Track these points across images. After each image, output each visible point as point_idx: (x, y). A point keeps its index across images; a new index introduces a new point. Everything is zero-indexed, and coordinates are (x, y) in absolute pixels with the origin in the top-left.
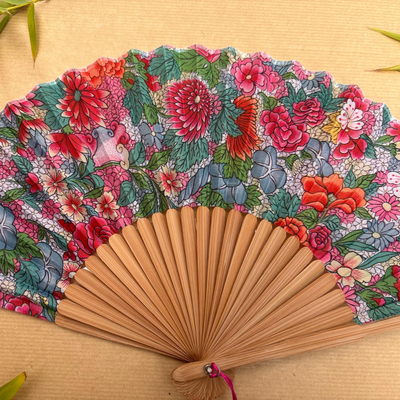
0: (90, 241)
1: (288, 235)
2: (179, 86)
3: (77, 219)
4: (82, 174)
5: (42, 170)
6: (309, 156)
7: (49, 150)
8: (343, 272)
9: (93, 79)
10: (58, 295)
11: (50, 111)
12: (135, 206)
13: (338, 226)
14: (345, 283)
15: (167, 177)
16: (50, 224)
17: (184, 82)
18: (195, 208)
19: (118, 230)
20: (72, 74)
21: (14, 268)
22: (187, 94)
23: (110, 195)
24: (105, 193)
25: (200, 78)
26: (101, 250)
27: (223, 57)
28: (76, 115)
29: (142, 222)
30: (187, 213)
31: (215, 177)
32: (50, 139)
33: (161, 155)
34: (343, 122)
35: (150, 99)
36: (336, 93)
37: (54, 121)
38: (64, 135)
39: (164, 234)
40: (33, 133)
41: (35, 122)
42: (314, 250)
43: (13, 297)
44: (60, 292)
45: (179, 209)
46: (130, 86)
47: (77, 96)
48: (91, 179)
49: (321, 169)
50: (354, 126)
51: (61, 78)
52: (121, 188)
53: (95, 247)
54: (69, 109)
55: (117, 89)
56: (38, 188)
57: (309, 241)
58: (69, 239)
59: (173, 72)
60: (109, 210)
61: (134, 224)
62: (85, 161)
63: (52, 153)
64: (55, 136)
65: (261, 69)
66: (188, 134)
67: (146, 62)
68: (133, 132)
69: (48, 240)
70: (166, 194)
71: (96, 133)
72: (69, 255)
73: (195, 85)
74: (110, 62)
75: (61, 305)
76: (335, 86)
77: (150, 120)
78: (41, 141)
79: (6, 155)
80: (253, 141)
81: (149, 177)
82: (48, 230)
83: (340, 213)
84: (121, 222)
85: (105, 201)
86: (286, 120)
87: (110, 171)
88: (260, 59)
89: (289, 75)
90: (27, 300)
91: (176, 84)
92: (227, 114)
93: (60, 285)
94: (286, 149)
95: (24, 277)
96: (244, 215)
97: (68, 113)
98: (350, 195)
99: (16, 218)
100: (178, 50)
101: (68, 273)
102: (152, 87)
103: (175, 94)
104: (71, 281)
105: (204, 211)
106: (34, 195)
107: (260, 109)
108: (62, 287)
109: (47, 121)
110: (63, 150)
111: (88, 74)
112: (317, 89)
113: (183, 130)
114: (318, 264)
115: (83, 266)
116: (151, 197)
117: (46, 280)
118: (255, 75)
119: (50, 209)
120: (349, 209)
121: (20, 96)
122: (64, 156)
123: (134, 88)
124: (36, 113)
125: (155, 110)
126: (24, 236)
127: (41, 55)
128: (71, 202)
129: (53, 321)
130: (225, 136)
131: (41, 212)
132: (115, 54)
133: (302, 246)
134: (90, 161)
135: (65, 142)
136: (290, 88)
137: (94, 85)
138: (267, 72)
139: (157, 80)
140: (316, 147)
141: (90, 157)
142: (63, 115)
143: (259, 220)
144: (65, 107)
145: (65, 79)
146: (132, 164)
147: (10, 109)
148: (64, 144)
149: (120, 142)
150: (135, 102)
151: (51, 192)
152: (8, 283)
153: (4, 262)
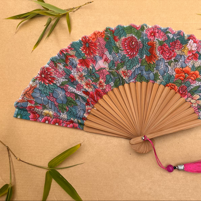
0: (96, 98)
1: (171, 90)
2: (126, 39)
3: (90, 90)
4: (91, 74)
5: (75, 73)
6: (177, 61)
7: (78, 65)
8: (193, 101)
9: (93, 39)
10: (84, 119)
11: (77, 51)
12: (112, 84)
13: (190, 85)
14: (194, 105)
15: (124, 72)
16: (79, 93)
17: (128, 37)
18: (135, 83)
19: (106, 93)
20: (85, 37)
21: (66, 110)
22: (129, 42)
23: (102, 80)
24: (100, 80)
25: (134, 36)
26: (100, 101)
27: (142, 28)
28: (87, 52)
29: (115, 90)
30: (132, 85)
31: (142, 71)
32: (78, 62)
33: (121, 64)
34: (189, 48)
35: (115, 44)
36: (186, 38)
37: (79, 55)
38: (83, 59)
39: (124, 93)
40: (71, 60)
41: (72, 56)
42: (181, 94)
43: (67, 121)
44: (85, 117)
45: (129, 84)
46: (107, 40)
47: (87, 45)
48: (94, 75)
49: (182, 65)
50: (193, 49)
51: (81, 39)
52: (106, 77)
53: (98, 100)
55: (102, 42)
56: (74, 80)
57: (179, 91)
58: (87, 98)
59: (123, 34)
60: (102, 86)
61: (112, 90)
62: (91, 68)
63: (79, 67)
64: (80, 60)
65: (157, 31)
66: (131, 56)
67: (113, 32)
68: (110, 57)
69: (79, 99)
70: (124, 78)
71: (96, 58)
72: (88, 104)
73: (132, 39)
74: (99, 32)
75: (86, 122)
76: (186, 35)
77: (116, 52)
78: (75, 62)
79: (61, 69)
80: (155, 57)
81: (117, 73)
82: (79, 95)
83: (190, 80)
84: (107, 90)
85: (101, 83)
86: (168, 48)
87: (102, 71)
88: (156, 27)
89: (167, 32)
90: (72, 122)
92: (145, 48)
93: (85, 115)
94: (168, 59)
95: (70, 113)
96: (153, 84)
97: (84, 52)
98: (194, 74)
99: (66, 92)
100: (125, 26)
101: (88, 110)
102: (116, 41)
103: (125, 42)
105: (139, 83)
106: (73, 83)
107: (157, 46)
108: (86, 115)
109: (76, 55)
110: (83, 65)
111: (91, 37)
112: (178, 37)
113: (129, 55)
114: (183, 99)
115: (93, 107)
116: (118, 80)
117: (79, 113)
118: (155, 33)
119: (79, 87)
120: (193, 79)
121: (65, 46)
122: (84, 68)
123: (109, 41)
124: (72, 53)
125: (117, 48)
126: (69, 98)
127: (73, 31)
128: (87, 84)
129: (83, 129)
130: (145, 56)
131: (76, 89)
132: (101, 29)
133: (176, 93)
134: (94, 69)
136: (168, 37)
137: (94, 41)
138: (160, 32)
139: (118, 38)
140: (180, 57)
141: (93, 67)
142: (82, 52)
143: (159, 85)
144: (83, 50)
145: (82, 39)
146: (110, 68)
147: (62, 52)
148: (83, 63)
149: (105, 61)
150: (110, 46)
151: (79, 81)
152: (64, 116)
153: (63, 108)
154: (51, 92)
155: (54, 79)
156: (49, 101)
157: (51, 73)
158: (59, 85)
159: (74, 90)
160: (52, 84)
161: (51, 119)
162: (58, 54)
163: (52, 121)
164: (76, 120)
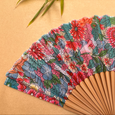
0: (78, 80)
2: (111, 29)
3: (73, 71)
4: (76, 56)
5: (62, 53)
7: (66, 47)
9: (81, 24)
10: (66, 98)
11: (66, 33)
12: (94, 69)
15: (106, 60)
16: (64, 72)
17: (112, 27)
20: (75, 21)
21: (51, 87)
23: (85, 64)
24: (84, 63)
26: (81, 83)
28: (75, 36)
30: (113, 73)
32: (66, 43)
33: (104, 52)
35: (101, 32)
37: (68, 37)
38: (71, 42)
40: (60, 40)
41: (61, 37)
43: (49, 97)
44: (66, 97)
46: (94, 27)
47: (76, 29)
48: (79, 58)
51: (70, 22)
52: (90, 62)
53: (79, 82)
54: (73, 33)
55: (90, 28)
56: (61, 59)
58: (70, 78)
59: (109, 24)
60: (85, 70)
62: (77, 51)
63: (66, 48)
67: (99, 20)
68: (94, 43)
69: (63, 78)
70: (106, 66)
71: (82, 42)
72: (70, 84)
74: (87, 19)
75: (66, 102)
77: (101, 39)
78: (63, 44)
79: (50, 47)
81: (99, 59)
82: (63, 74)
84: (89, 74)
85: (84, 66)
87: (86, 56)
90: (54, 99)
91: (110, 28)
93: (66, 94)
95: (54, 91)
97: (72, 35)
99: (52, 69)
100: (110, 17)
101: (69, 90)
102: (102, 28)
103: (110, 31)
104: (70, 93)
106: (59, 62)
108: (67, 95)
109: (65, 37)
110: (70, 47)
111: (80, 22)
113: (112, 44)
116: (100, 66)
117: (62, 92)
119: (64, 67)
121: (56, 27)
122: (70, 49)
123: (96, 28)
124: (61, 33)
125: (102, 36)
126: (55, 76)
127: (64, 14)
128: (71, 65)
129: (63, 107)
131: (61, 68)
132: (89, 16)
134: (79, 52)
135: (71, 44)
137: (82, 26)
139: (103, 26)
141: (79, 50)
142: (71, 35)
144: (71, 33)
145: (72, 23)
146: (94, 54)
147: (53, 31)
148: (70, 45)
149: (90, 46)
150: (96, 33)
151: (65, 61)
152: (48, 92)
153: (47, 85)
154: (39, 67)
155: (43, 55)
156: (37, 76)
157: (41, 49)
158: (46, 61)
159: (60, 69)
160: (41, 60)
161: (36, 93)
162: (49, 33)
163: (37, 95)
164: (58, 98)
